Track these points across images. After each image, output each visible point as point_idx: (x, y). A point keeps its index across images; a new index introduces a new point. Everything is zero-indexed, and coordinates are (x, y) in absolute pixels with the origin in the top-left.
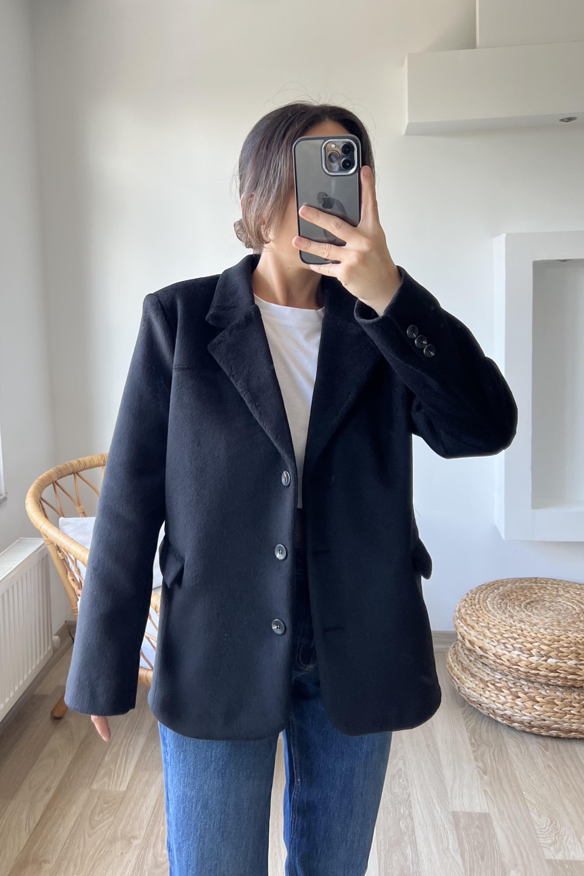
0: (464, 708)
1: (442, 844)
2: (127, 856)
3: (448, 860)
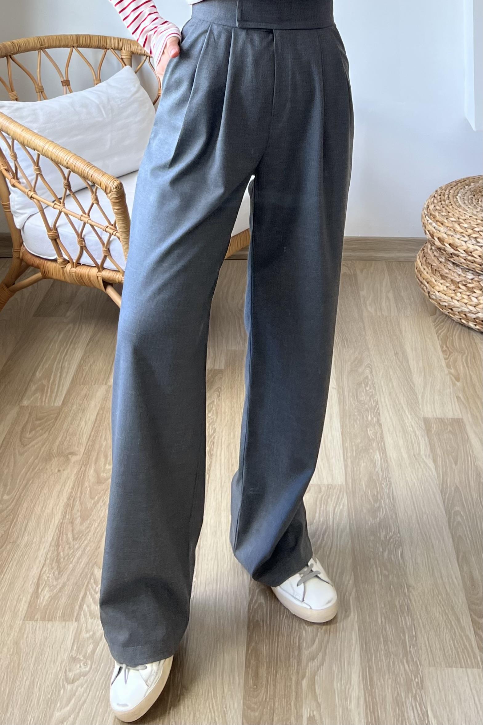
0: (435, 316)
1: (413, 449)
2: (66, 473)
3: (420, 465)
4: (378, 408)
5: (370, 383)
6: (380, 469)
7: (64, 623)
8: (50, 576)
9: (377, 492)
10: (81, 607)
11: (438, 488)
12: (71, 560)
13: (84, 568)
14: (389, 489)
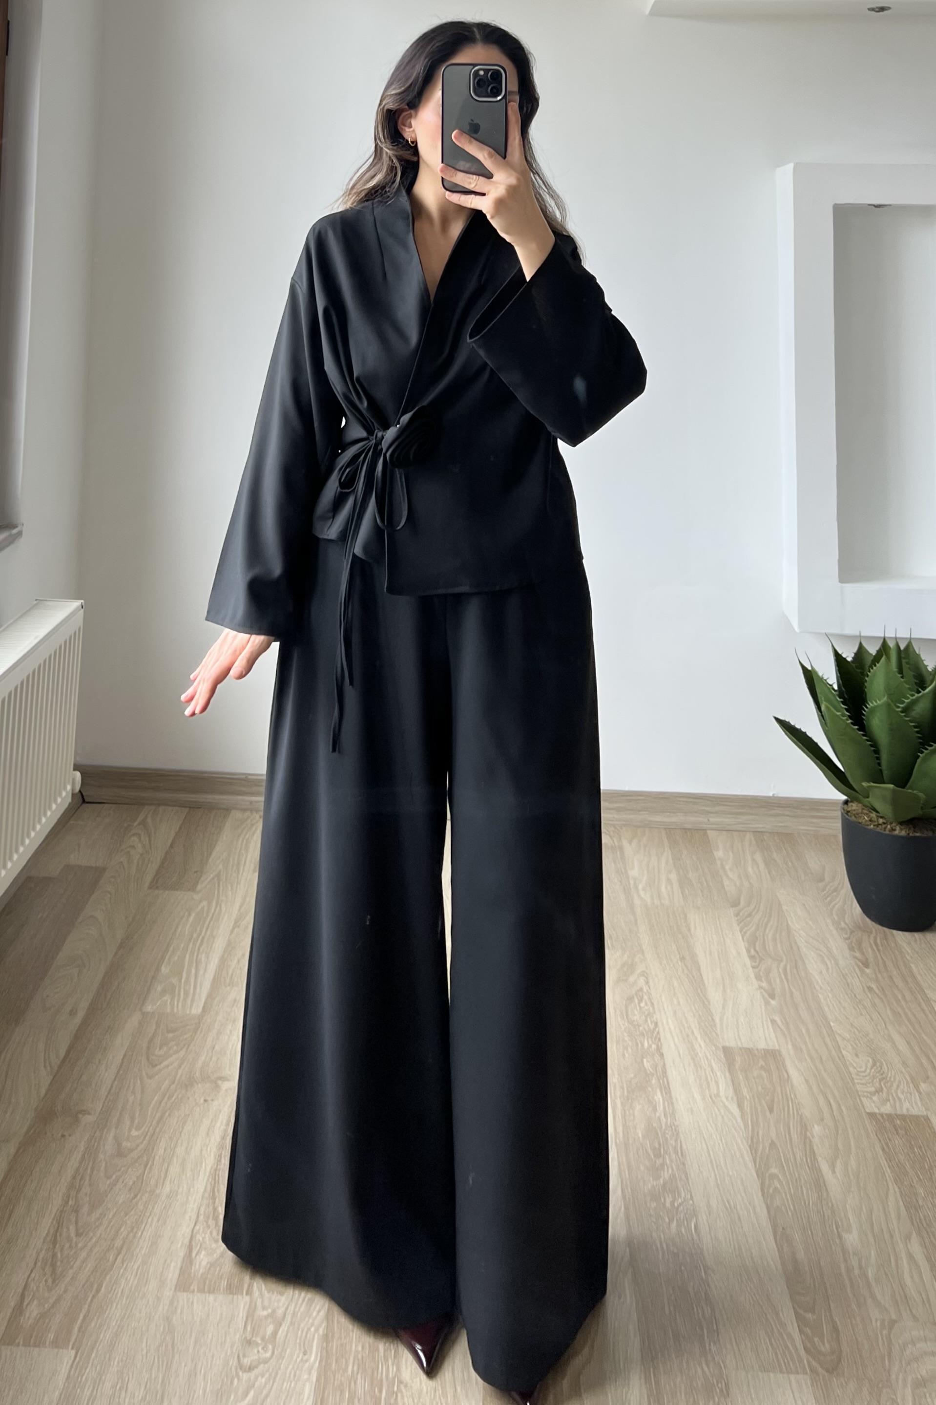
0: (738, 908)
1: (709, 1088)
2: (216, 1103)
3: (719, 1110)
4: (659, 1032)
5: (645, 997)
6: (663, 1114)
7: (231, 1296)
8: (207, 1236)
9: (660, 1145)
11: (745, 1144)
14: (676, 1140)
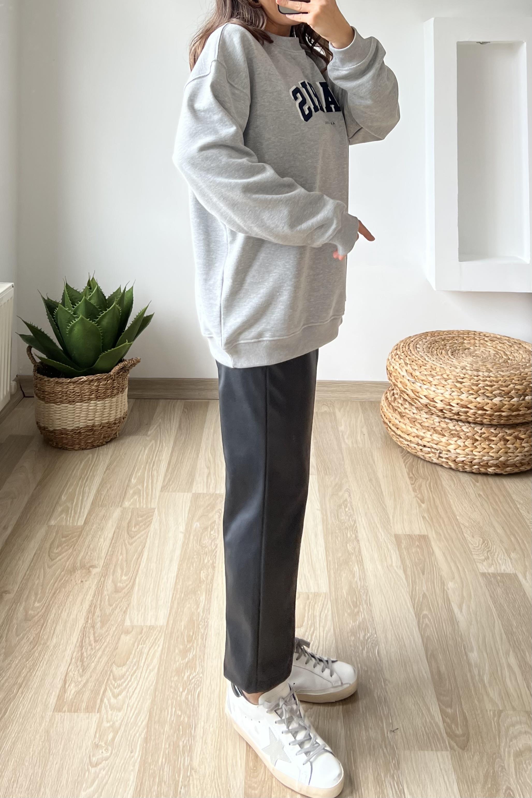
1: (386, 561)
2: (88, 583)
3: (392, 575)
4: (356, 526)
5: (349, 505)
6: (358, 579)
7: (88, 714)
8: (76, 673)
9: (357, 599)
10: (102, 700)
11: (408, 595)
12: (93, 659)
13: (104, 667)
14: (367, 596)
